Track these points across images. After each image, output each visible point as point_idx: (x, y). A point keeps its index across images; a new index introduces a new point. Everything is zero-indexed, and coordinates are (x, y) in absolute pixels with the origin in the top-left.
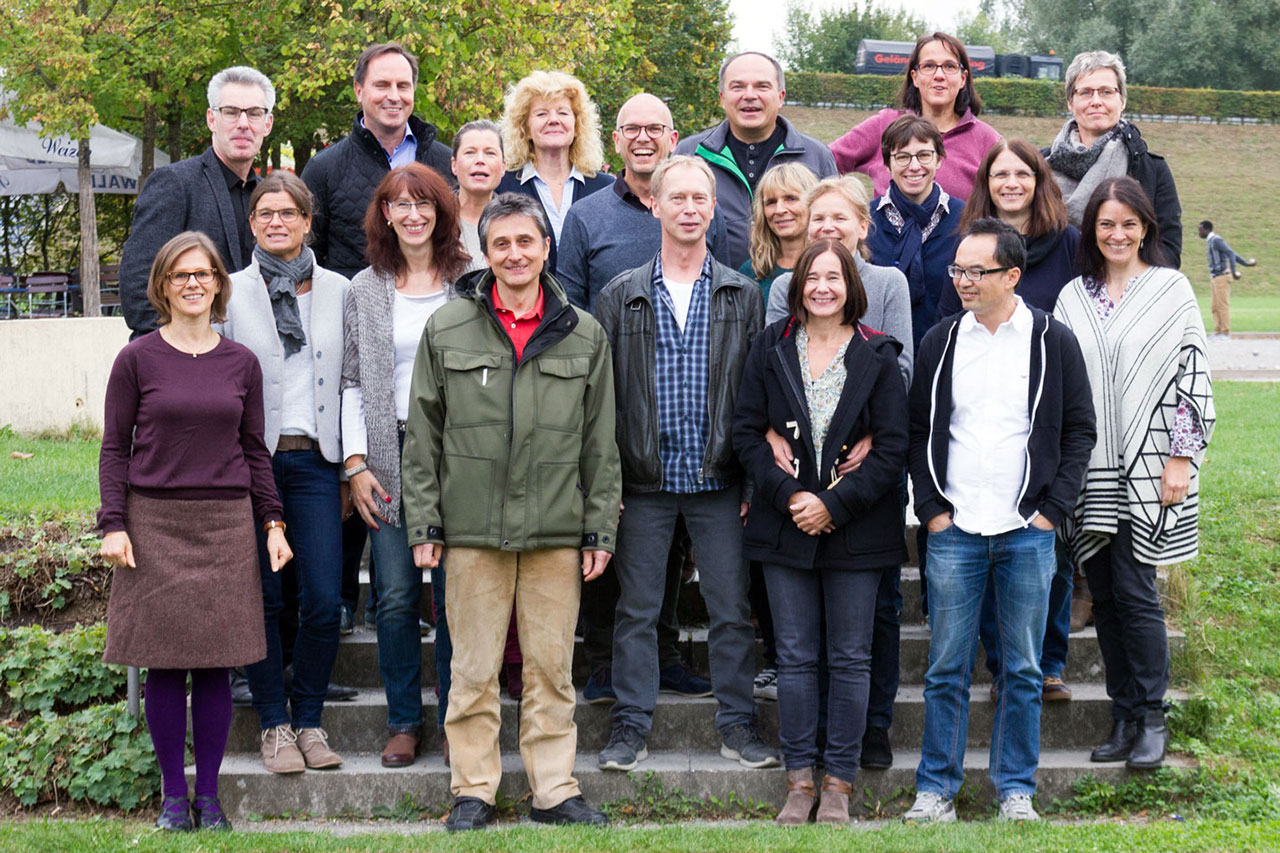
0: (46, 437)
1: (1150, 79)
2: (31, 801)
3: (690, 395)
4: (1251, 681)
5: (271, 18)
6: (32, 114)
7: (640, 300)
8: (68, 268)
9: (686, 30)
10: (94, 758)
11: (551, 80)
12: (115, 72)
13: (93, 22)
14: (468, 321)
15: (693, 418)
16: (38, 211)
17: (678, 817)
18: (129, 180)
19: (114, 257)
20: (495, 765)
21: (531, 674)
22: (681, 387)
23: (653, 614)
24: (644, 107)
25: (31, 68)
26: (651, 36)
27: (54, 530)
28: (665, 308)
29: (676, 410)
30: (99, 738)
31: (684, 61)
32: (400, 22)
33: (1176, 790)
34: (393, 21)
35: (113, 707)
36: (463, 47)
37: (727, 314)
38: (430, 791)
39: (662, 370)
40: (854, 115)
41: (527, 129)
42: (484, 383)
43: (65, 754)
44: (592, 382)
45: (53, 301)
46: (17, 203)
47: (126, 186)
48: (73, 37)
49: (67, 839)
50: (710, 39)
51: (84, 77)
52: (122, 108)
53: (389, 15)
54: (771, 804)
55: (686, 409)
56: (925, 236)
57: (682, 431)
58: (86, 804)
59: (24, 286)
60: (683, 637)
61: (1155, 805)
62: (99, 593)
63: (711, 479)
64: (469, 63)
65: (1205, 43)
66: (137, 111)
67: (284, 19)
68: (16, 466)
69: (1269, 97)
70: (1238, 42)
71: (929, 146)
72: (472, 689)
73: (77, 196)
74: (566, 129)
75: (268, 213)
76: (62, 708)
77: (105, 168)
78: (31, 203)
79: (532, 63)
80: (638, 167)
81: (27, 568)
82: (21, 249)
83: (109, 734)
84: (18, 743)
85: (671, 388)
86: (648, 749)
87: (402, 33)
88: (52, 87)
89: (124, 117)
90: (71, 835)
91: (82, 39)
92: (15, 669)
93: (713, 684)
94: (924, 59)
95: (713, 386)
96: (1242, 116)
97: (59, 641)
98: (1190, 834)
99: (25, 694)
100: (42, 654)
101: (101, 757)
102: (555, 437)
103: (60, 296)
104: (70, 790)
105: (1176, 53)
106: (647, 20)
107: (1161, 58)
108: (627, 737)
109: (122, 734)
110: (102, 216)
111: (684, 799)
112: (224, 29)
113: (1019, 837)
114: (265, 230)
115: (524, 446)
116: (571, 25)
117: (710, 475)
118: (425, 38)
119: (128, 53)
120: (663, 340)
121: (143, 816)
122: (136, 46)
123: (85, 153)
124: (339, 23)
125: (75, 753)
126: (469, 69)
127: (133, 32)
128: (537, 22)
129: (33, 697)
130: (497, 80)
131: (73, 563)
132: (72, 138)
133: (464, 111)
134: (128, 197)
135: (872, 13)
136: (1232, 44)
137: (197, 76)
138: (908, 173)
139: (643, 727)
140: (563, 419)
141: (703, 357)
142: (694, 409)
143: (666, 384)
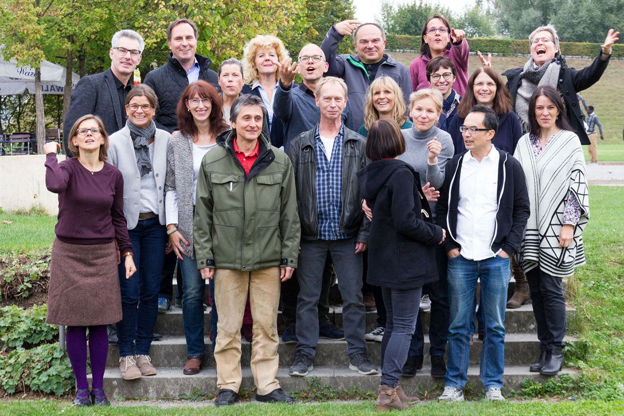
0: (19, 213)
2: (12, 391)
3: (333, 192)
4: (608, 332)
5: (129, 8)
6: (12, 55)
7: (309, 147)
8: (30, 131)
9: (332, 14)
10: (43, 370)
11: (266, 39)
12: (53, 35)
13: (43, 10)
14: (222, 158)
15: (335, 203)
16: (15, 103)
17: (328, 399)
18: (60, 87)
19: (52, 125)
20: (239, 374)
21: (257, 329)
22: (328, 188)
23: (315, 299)
25: (12, 33)
26: (315, 17)
27: (23, 259)
28: (321, 151)
29: (326, 199)
30: (45, 360)
32: (192, 10)
33: (571, 385)
34: (189, 10)
35: (52, 345)
36: (223, 23)
37: (351, 153)
38: (207, 386)
39: (319, 180)
41: (255, 64)
42: (231, 189)
43: (29, 368)
44: (284, 185)
45: (23, 147)
46: (5, 99)
47: (58, 91)
48: (33, 17)
49: (29, 410)
51: (39, 37)
52: (56, 52)
53: (187, 6)
54: (374, 393)
55: (331, 199)
56: (448, 114)
57: (329, 210)
58: (39, 393)
59: (8, 139)
61: (561, 393)
62: (45, 290)
63: (343, 233)
64: (226, 31)
65: (586, 21)
66: (63, 54)
67: (135, 9)
68: (5, 227)
70: (601, 20)
71: (449, 71)
72: (228, 336)
73: (34, 95)
75: (136, 106)
76: (27, 346)
77: (48, 82)
78: (12, 99)
79: (257, 31)
80: (309, 77)
81: (10, 277)
82: (7, 121)
83: (51, 358)
84: (5, 363)
85: (324, 189)
86: (314, 366)
87: (194, 16)
88: (22, 42)
89: (57, 57)
90: (31, 408)
91: (37, 18)
92: (4, 327)
93: (345, 334)
94: (430, 26)
95: (344, 189)
97: (25, 313)
98: (578, 407)
99: (9, 339)
100: (18, 319)
101: (46, 370)
102: (266, 215)
103: (26, 144)
104: (31, 386)
105: (571, 26)
106: (313, 10)
107: (564, 28)
108: (303, 360)
109: (56, 358)
110: (47, 105)
111: (331, 390)
112: (106, 13)
113: (495, 409)
114: (133, 114)
115: (251, 220)
116: (276, 12)
117: (342, 231)
118: (204, 18)
119: (59, 25)
120: (320, 166)
121: (66, 399)
122: (63, 22)
123: (38, 74)
124: (163, 11)
125: (34, 368)
126: (226, 34)
127: (62, 15)
128: (259, 10)
129: (13, 340)
130: (240, 38)
131: (32, 275)
132: (32, 67)
133: (224, 54)
134: (59, 96)
135: (423, 5)
136: (599, 21)
137: (93, 37)
138: (439, 84)
139: (311, 355)
140: (269, 205)
141: (339, 174)
142: (335, 199)
143: (321, 187)
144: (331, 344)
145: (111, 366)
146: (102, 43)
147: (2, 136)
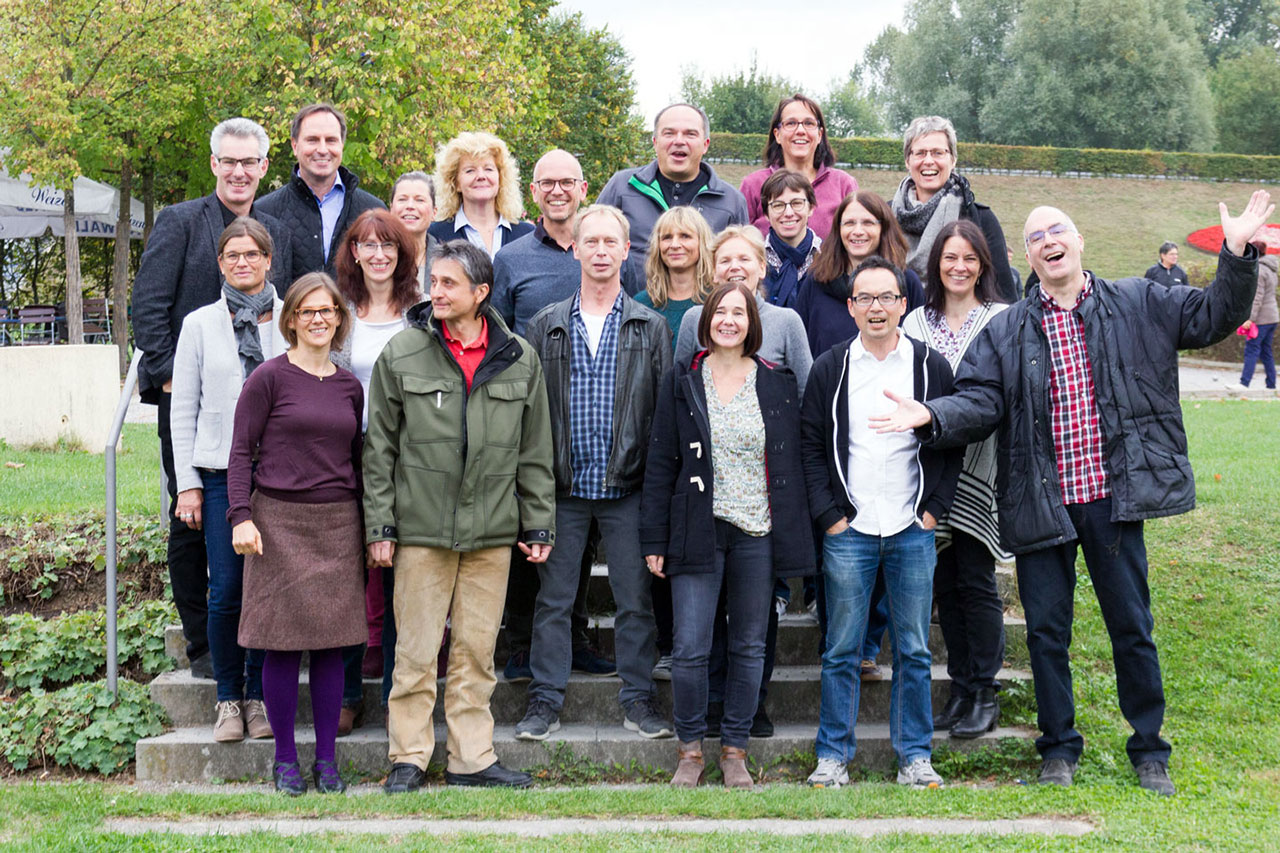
0: (35, 449)
1: (999, 139)
2: (22, 766)
3: (599, 414)
4: (1086, 663)
5: (232, 84)
6: (23, 168)
7: (558, 330)
8: (55, 302)
9: (594, 95)
10: (77, 729)
11: (478, 140)
12: (95, 131)
13: (77, 87)
14: (422, 350)
15: (602, 433)
16: (29, 252)
17: (586, 781)
18: (108, 225)
19: (95, 292)
20: (429, 736)
21: (461, 654)
22: (591, 406)
23: (568, 603)
24: (558, 162)
25: (23, 127)
26: (563, 101)
27: (43, 530)
28: (580, 338)
29: (587, 426)
30: (82, 711)
31: (593, 122)
32: (345, 88)
33: (1019, 758)
34: (339, 87)
35: (94, 684)
36: (399, 110)
37: (634, 344)
38: (370, 757)
39: (575, 392)
40: (740, 169)
41: (456, 183)
42: (439, 405)
43: (53, 725)
44: (529, 403)
45: (42, 331)
46: (11, 245)
47: (105, 231)
48: (59, 100)
49: (54, 800)
50: (615, 103)
51: (69, 136)
52: (101, 162)
53: (335, 81)
54: (667, 770)
55: (595, 425)
56: (800, 275)
57: (592, 445)
58: (70, 769)
59: (17, 317)
60: (591, 624)
61: (1002, 772)
62: (82, 585)
63: (615, 488)
64: (405, 123)
65: (1047, 108)
66: (116, 165)
67: (243, 85)
68: (10, 474)
69: (1101, 154)
70: (1075, 106)
71: (801, 195)
72: (416, 670)
73: (63, 239)
74: (492, 183)
75: (235, 255)
76: (50, 685)
77: (85, 215)
78: (23, 245)
79: (460, 124)
80: (553, 215)
81: (19, 563)
82: (14, 285)
83: (91, 708)
84: (11, 716)
85: (583, 407)
86: (561, 722)
87: (347, 97)
88: (42, 144)
89: (104, 170)
90: (57, 796)
91: (67, 102)
92: (8, 651)
93: (618, 665)
94: (786, 116)
95: (619, 406)
96: (1079, 171)
97: (47, 627)
98: (1031, 796)
99: (17, 673)
100: (33, 638)
101: (83, 728)
102: (499, 453)
103: (48, 326)
104: (56, 757)
105: (1022, 116)
106: (560, 87)
107: (1008, 120)
108: (540, 712)
109: (102, 708)
110: (85, 256)
111: (592, 766)
112: (191, 94)
113: (884, 799)
114: (232, 270)
115: (475, 461)
116: (494, 91)
117: (612, 484)
118: (366, 102)
119: (108, 114)
120: (577, 365)
121: (120, 779)
122: (114, 108)
123: (69, 201)
124: (292, 89)
125: (61, 725)
126: (405, 129)
127: (112, 95)
128: (465, 88)
129: (24, 675)
130: (429, 139)
131: (59, 559)
132: (57, 188)
133: (401, 165)
134: (107, 240)
135: (756, 79)
136: (1070, 107)
137: (168, 135)
138: (784, 219)
139: (555, 702)
140: (506, 437)
141: (612, 380)
142: (602, 426)
143: (579, 403)
144: (591, 684)
145: (199, 721)
146: (184, 147)
147: (4, 311)
